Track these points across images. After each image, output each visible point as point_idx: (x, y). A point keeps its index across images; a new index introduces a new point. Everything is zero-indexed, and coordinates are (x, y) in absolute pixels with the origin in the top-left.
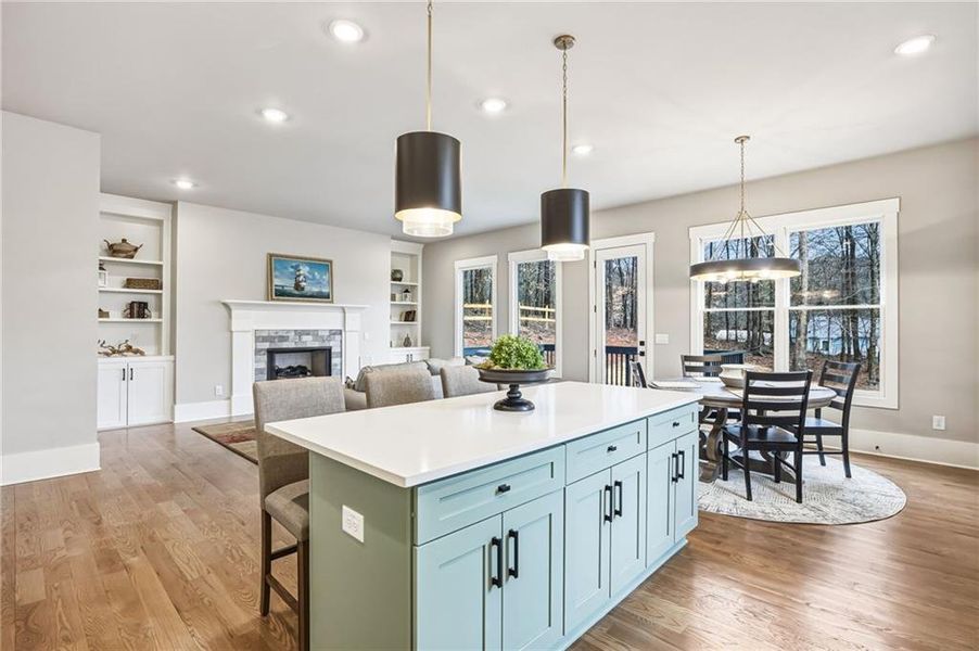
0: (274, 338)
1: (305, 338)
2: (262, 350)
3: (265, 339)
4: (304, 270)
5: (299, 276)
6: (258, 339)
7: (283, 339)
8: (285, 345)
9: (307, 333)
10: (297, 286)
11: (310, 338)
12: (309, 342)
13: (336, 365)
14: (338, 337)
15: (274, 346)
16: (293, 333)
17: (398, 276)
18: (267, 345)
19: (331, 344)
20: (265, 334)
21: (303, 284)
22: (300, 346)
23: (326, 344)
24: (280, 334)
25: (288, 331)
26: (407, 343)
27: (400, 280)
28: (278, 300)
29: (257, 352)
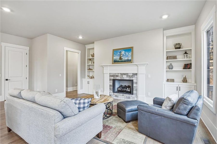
0: (114, 76)
1: (124, 76)
2: (111, 79)
3: (112, 76)
4: (123, 52)
5: (121, 55)
6: (110, 76)
7: (117, 76)
8: (118, 78)
9: (125, 74)
10: (120, 58)
11: (125, 76)
12: (125, 77)
13: (135, 87)
14: (136, 76)
15: (114, 78)
16: (120, 74)
17: (178, 46)
18: (112, 78)
19: (133, 79)
20: (112, 74)
21: (122, 57)
22: (122, 79)
23: (131, 79)
24: (116, 74)
25: (118, 74)
26: (185, 80)
27: (179, 48)
28: (114, 64)
29: (110, 80)
